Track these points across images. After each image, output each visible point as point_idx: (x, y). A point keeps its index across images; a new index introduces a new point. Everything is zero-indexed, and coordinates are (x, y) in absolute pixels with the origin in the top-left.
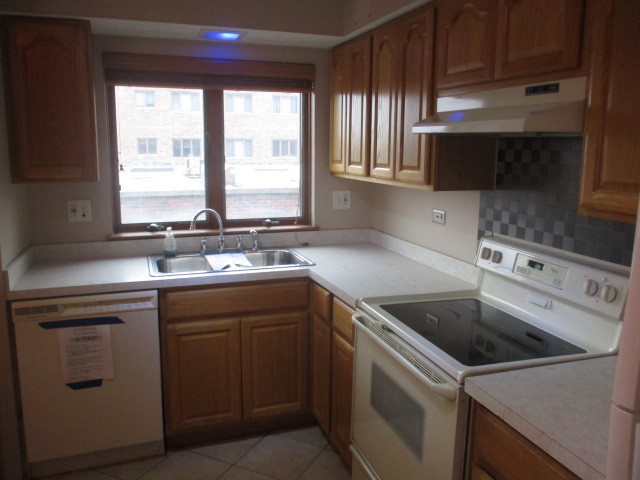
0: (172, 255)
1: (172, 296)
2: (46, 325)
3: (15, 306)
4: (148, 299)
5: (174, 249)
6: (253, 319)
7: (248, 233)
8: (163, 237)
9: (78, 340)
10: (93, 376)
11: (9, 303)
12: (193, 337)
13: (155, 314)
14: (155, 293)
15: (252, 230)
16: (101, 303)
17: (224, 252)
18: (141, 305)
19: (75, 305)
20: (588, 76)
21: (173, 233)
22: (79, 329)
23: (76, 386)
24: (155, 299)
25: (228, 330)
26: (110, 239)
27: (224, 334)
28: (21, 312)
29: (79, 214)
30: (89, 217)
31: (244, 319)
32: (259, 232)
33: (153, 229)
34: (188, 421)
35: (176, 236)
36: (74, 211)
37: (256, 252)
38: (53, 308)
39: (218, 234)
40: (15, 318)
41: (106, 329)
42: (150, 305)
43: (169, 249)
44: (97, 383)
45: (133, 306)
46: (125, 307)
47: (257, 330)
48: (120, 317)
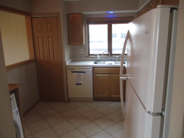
0: (99, 61)
1: (95, 69)
2: (73, 72)
3: (67, 68)
4: (90, 69)
5: (99, 59)
6: (112, 75)
7: (116, 57)
8: (97, 57)
9: (77, 75)
10: (80, 83)
11: (66, 67)
12: (100, 78)
13: (92, 72)
14: (92, 67)
15: (117, 56)
16: (82, 69)
17: (110, 61)
18: (89, 70)
19: (77, 69)
21: (99, 56)
22: (78, 73)
23: (77, 84)
24: (92, 69)
25: (107, 77)
26: (87, 57)
27: (106, 78)
28: (68, 69)
29: (81, 51)
30: (83, 52)
31: (110, 75)
32: (119, 57)
33: (96, 55)
34: (98, 95)
35: (100, 57)
36: (80, 51)
37: (118, 61)
38: (73, 69)
39: (109, 57)
40: (67, 70)
41: (82, 74)
42: (91, 70)
43: (98, 60)
44: (81, 84)
45: (88, 70)
46: (86, 70)
47: (113, 78)
48: (85, 72)
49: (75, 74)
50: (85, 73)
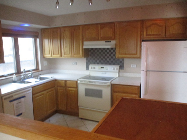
2: (11, 101)
3: (3, 98)
4: (30, 90)
9: (17, 104)
10: (21, 112)
11: (2, 97)
13: (31, 93)
14: (31, 88)
18: (29, 92)
19: (16, 95)
20: (116, 40)
22: (17, 101)
25: (43, 94)
33: (5, 76)
38: (12, 96)
40: (4, 100)
41: (23, 99)
44: (21, 114)
46: (26, 93)
48: (25, 96)
49: (15, 102)
50: (25, 98)
